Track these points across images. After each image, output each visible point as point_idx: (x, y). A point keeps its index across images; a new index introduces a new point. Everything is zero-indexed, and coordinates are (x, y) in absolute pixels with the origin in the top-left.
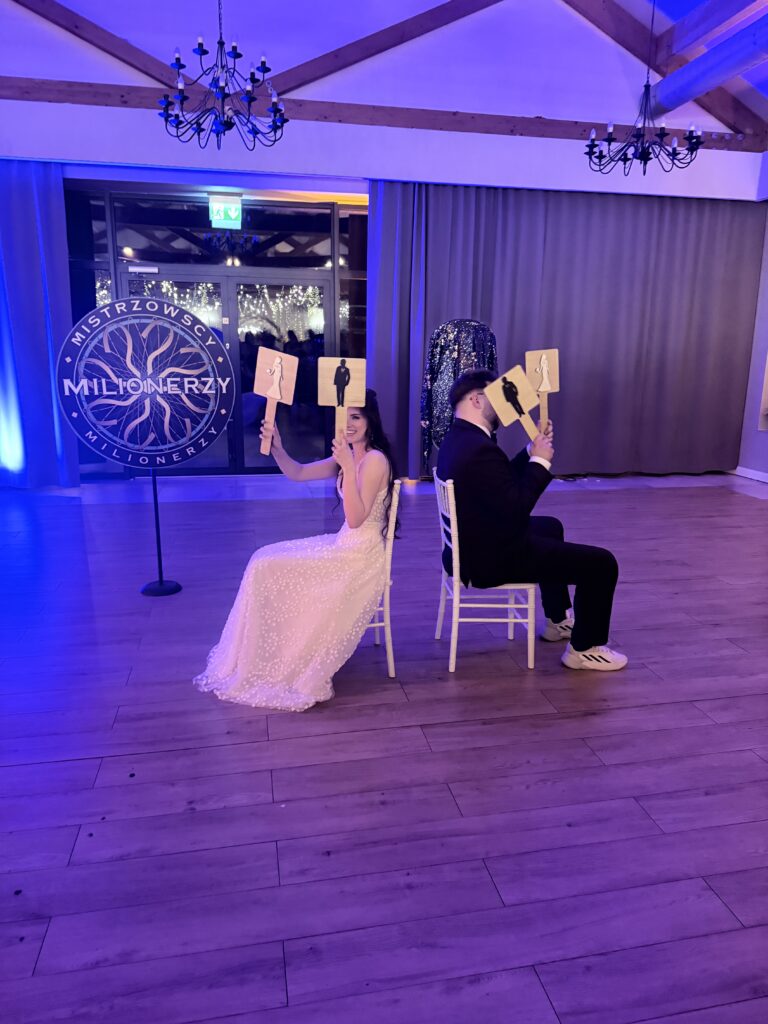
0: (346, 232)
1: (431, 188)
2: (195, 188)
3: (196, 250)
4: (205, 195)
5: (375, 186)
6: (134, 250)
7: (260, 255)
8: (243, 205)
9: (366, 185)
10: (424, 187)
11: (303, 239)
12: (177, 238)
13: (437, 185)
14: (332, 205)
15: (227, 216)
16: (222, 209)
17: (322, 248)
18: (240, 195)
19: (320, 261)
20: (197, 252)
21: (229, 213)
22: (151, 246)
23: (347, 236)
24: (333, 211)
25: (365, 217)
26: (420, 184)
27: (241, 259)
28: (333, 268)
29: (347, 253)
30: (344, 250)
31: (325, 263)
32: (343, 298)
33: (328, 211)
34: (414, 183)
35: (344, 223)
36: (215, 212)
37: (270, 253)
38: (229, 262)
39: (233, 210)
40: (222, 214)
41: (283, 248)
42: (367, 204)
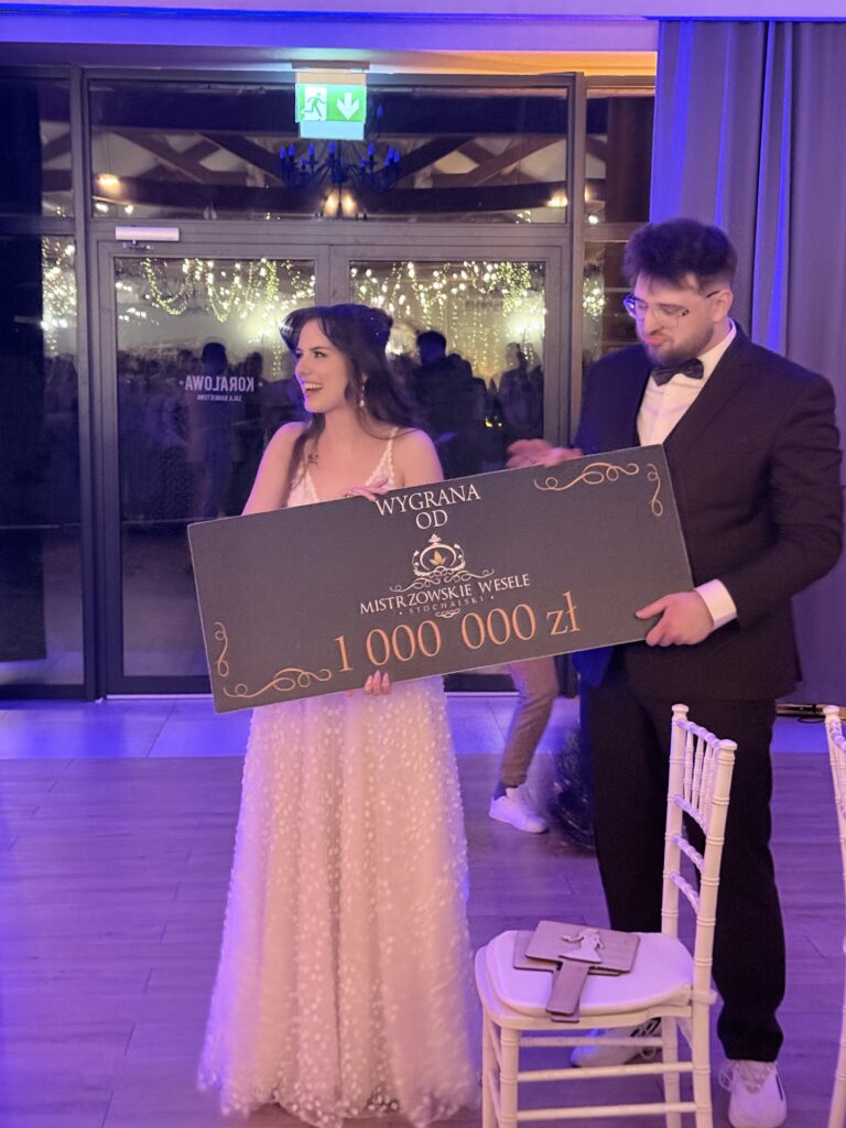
0: (602, 130)
1: (806, 31)
2: (267, 54)
3: (257, 178)
4: (288, 68)
5: (674, 32)
6: (122, 179)
7: (402, 184)
8: (369, 86)
9: (650, 32)
10: (788, 28)
11: (498, 145)
12: (216, 149)
13: (819, 23)
14: (570, 80)
15: (334, 114)
16: (324, 97)
17: (543, 162)
18: (364, 65)
19: (537, 193)
20: (260, 183)
21: (340, 105)
22: (160, 169)
23: (603, 138)
24: (572, 88)
25: (649, 101)
26: (780, 22)
27: (358, 197)
28: (569, 210)
29: (602, 175)
30: (596, 168)
31: (548, 197)
32: (590, 271)
33: (562, 92)
34: (766, 22)
35: (599, 113)
36: (308, 106)
37: (422, 182)
38: (331, 204)
39: (348, 97)
40: (323, 108)
41: (456, 164)
42: (654, 73)
